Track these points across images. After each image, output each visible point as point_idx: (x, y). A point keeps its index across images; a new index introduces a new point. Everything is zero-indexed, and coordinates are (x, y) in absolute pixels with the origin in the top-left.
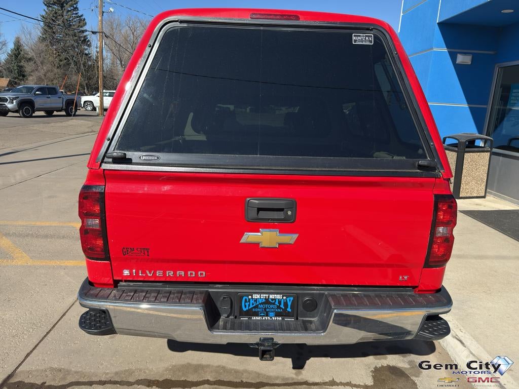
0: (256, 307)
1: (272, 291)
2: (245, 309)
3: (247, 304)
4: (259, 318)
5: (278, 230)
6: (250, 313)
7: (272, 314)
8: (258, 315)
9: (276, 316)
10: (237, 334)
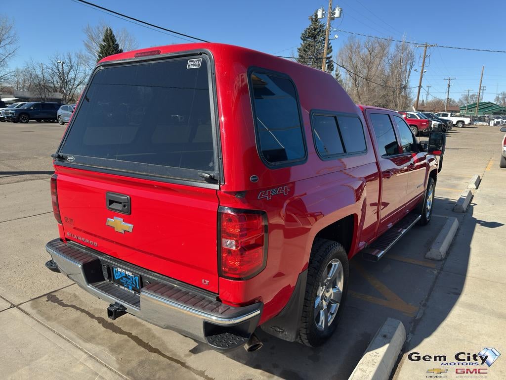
0: (121, 278)
1: (128, 269)
2: (116, 278)
3: (117, 274)
4: (123, 288)
5: (122, 219)
6: (119, 282)
7: (130, 287)
8: (123, 286)
9: (133, 290)
10: (113, 299)
